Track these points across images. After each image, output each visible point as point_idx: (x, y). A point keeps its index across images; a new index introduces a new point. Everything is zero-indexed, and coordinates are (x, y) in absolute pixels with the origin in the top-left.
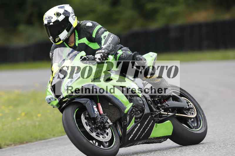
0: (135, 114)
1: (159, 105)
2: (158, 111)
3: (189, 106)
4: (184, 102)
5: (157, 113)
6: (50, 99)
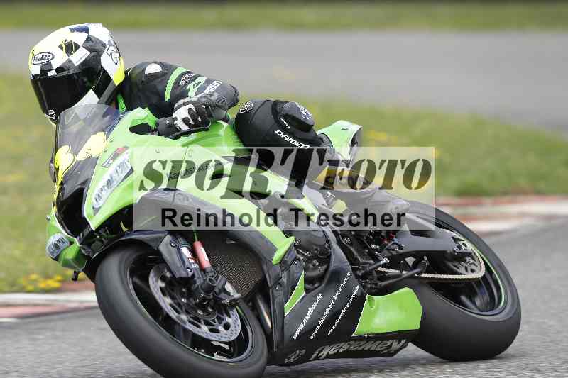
1: (374, 246)
2: (370, 261)
5: (371, 268)
6: (56, 246)
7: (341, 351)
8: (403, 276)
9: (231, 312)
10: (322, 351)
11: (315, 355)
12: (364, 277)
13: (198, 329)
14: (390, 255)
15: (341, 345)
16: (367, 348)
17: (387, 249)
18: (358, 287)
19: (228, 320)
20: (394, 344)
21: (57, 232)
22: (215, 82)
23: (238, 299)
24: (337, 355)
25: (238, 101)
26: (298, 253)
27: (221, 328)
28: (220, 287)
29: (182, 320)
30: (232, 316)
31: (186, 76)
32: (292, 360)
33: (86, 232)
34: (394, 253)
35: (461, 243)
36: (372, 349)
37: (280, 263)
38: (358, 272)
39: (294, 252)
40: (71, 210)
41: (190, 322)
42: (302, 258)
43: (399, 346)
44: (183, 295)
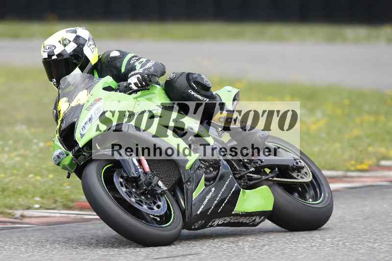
3: (297, 163)
5: (244, 173)
6: (58, 157)
7: (225, 222)
8: (263, 179)
9: (161, 198)
10: (214, 221)
11: (210, 224)
12: (240, 178)
13: (141, 207)
14: (255, 166)
15: (226, 218)
16: (240, 221)
17: (254, 163)
18: (236, 185)
19: (160, 203)
20: (257, 219)
21: (59, 148)
22: (151, 61)
23: (166, 191)
24: (223, 225)
25: (165, 73)
26: (201, 163)
27: (155, 208)
28: (155, 183)
29: (132, 201)
30: (162, 200)
31: (134, 58)
32: (196, 227)
33: (76, 148)
34: (258, 165)
35: (298, 161)
36: (244, 222)
37: (190, 168)
38: (236, 176)
39: (198, 163)
40: (67, 136)
41: (136, 202)
42: (203, 166)
43: (260, 220)
44: (133, 187)
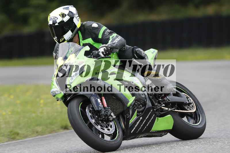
0: (138, 108)
1: (160, 99)
2: (159, 105)
3: (188, 101)
4: (184, 98)
8: (169, 111)
12: (156, 111)
14: (165, 103)
15: (146, 134)
18: (154, 115)
23: (115, 118)
28: (110, 114)
35: (189, 99)
37: (130, 106)
38: (154, 109)
